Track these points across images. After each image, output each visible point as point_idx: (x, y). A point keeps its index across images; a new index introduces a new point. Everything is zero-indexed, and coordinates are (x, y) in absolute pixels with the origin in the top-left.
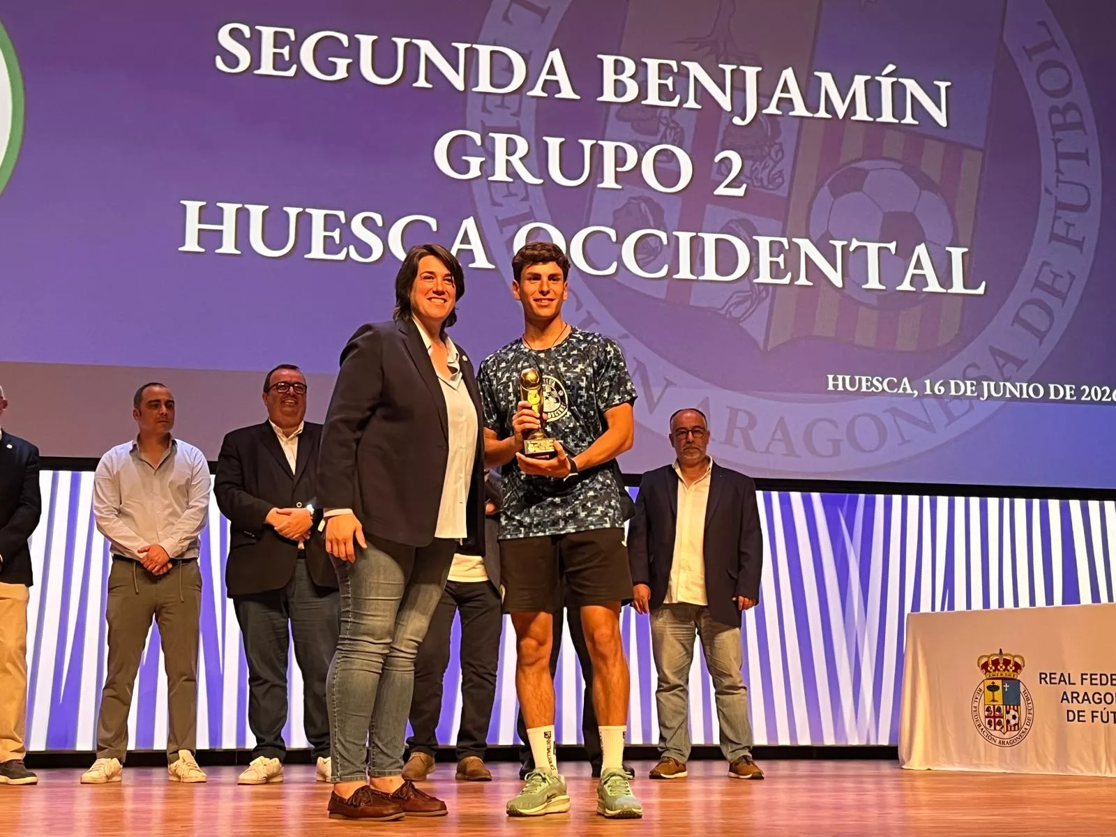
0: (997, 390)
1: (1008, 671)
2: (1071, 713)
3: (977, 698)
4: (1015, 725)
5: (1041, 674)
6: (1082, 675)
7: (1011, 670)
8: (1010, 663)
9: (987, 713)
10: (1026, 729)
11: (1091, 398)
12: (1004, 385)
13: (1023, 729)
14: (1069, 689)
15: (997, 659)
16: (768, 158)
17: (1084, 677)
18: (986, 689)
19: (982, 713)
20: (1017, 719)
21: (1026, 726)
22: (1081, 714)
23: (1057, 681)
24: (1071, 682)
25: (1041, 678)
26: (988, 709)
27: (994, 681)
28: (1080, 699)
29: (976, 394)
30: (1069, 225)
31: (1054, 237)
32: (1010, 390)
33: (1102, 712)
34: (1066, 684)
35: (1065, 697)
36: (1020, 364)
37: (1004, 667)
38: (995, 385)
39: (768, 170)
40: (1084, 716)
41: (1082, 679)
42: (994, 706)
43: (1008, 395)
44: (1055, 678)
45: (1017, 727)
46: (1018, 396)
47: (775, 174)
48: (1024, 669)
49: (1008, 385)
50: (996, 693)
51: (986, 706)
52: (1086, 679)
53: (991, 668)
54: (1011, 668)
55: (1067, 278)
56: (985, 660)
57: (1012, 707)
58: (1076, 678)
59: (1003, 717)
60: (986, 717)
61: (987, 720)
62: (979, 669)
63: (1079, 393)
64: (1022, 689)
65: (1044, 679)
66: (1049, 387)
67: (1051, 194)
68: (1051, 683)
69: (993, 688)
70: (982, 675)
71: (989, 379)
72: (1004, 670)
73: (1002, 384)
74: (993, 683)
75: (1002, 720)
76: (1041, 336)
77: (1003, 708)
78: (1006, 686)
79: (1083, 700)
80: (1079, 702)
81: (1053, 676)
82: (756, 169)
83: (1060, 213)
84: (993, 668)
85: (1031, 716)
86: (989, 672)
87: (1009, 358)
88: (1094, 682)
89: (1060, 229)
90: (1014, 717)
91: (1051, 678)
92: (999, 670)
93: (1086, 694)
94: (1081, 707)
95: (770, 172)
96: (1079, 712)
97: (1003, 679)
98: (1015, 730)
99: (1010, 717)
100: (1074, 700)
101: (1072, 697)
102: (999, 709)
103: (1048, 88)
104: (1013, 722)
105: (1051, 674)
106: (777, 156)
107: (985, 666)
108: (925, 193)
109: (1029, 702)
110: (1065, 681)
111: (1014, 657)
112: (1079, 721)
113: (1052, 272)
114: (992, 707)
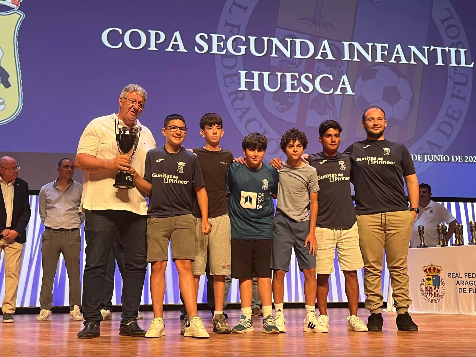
0: (430, 158)
1: (435, 272)
2: (460, 289)
3: (422, 283)
4: (437, 294)
5: (448, 273)
6: (465, 274)
7: (436, 272)
8: (436, 269)
9: (426, 289)
10: (442, 296)
11: (469, 161)
12: (434, 156)
13: (441, 296)
14: (460, 279)
15: (431, 268)
16: (337, 66)
17: (466, 274)
18: (426, 280)
19: (424, 289)
20: (438, 292)
21: (442, 294)
22: (465, 289)
23: (455, 276)
24: (461, 277)
25: (448, 275)
26: (427, 288)
27: (429, 276)
28: (464, 283)
29: (422, 160)
30: (459, 91)
31: (453, 96)
32: (436, 158)
33: (473, 289)
34: (458, 277)
35: (458, 283)
36: (440, 147)
37: (433, 271)
38: (430, 156)
39: (337, 70)
40: (466, 290)
41: (465, 276)
42: (429, 286)
43: (435, 160)
44: (454, 275)
45: (438, 295)
46: (439, 160)
47: (340, 72)
48: (441, 271)
49: (435, 156)
50: (430, 281)
51: (426, 287)
52: (467, 275)
53: (428, 271)
54: (436, 271)
55: (459, 112)
56: (425, 268)
57: (436, 287)
58: (462, 275)
59: (433, 291)
60: (426, 291)
61: (426, 292)
62: (423, 272)
63: (464, 159)
64: (440, 280)
65: (450, 275)
66: (452, 157)
67: (452, 78)
68: (452, 277)
69: (429, 279)
70: (424, 274)
71: (427, 154)
72: (433, 272)
73: (432, 156)
74: (429, 277)
75: (432, 292)
76: (448, 136)
77: (433, 287)
78: (434, 278)
79: (466, 284)
80: (464, 285)
81: (453, 274)
82: (332, 70)
83: (456, 86)
84: (429, 271)
85: (444, 290)
86: (427, 273)
87: (435, 145)
88: (470, 276)
89: (456, 93)
90: (437, 291)
91: (452, 275)
92: (431, 272)
93: (467, 281)
94: (464, 287)
95: (338, 71)
96: (464, 289)
97: (433, 276)
98: (437, 296)
99: (435, 291)
100: (462, 284)
101: (461, 283)
102: (431, 288)
103: (450, 35)
104: (437, 293)
105: (452, 274)
106: (340, 64)
107: (425, 270)
108: (400, 79)
109: (443, 285)
110: (458, 276)
111: (437, 267)
112: (464, 292)
113: (452, 110)
114: (428, 287)
